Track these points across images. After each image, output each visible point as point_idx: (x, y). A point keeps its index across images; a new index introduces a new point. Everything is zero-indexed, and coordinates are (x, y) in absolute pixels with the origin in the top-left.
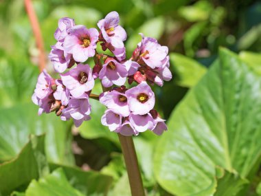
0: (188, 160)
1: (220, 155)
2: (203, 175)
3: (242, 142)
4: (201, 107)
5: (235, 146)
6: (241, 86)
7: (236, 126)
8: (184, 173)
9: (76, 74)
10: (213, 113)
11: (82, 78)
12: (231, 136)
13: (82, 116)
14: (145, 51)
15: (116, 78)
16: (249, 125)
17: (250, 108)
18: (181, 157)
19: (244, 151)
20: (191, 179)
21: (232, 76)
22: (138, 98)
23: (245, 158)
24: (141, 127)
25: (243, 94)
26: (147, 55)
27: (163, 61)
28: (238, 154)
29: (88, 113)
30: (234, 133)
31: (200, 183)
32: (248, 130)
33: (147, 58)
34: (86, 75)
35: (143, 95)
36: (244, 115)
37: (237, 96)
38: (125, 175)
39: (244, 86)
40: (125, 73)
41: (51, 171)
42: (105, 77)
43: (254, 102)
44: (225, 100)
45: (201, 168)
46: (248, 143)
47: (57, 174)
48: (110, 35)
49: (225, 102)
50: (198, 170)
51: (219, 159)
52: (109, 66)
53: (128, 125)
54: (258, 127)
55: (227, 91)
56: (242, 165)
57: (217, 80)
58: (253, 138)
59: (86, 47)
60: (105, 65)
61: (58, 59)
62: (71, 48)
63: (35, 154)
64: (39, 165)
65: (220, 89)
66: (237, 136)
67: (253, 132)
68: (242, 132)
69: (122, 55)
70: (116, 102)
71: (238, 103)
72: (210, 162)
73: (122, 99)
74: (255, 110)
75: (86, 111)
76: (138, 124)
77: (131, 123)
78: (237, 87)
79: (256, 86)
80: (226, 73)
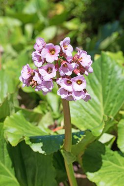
0: (82, 108)
1: (99, 106)
2: (89, 116)
3: (111, 100)
4: (90, 81)
5: (106, 102)
6: (112, 72)
7: (108, 92)
8: (79, 114)
9: (46, 68)
10: (96, 84)
11: (49, 70)
12: (105, 97)
13: (48, 90)
14: (80, 58)
15: (67, 71)
16: (115, 92)
17: (116, 83)
18: (79, 106)
19: (111, 105)
20: (83, 117)
21: (107, 66)
22: (77, 82)
23: (112, 108)
24: (77, 97)
25: (113, 76)
26: (81, 60)
27: (89, 63)
28: (108, 106)
29: (51, 89)
30: (107, 95)
31: (87, 120)
32: (114, 94)
33: (81, 61)
34: (52, 69)
35: (79, 81)
36: (112, 86)
37: (109, 77)
38: (63, 117)
39: (113, 72)
40: (72, 69)
41: (16, 112)
42: (62, 71)
43: (118, 80)
44: (102, 78)
45: (88, 112)
46: (113, 101)
47: (18, 113)
48: (65, 49)
49: (103, 79)
50: (86, 113)
51: (98, 108)
52: (64, 65)
53: (71, 96)
54: (119, 93)
55: (104, 74)
56: (110, 112)
57: (99, 67)
58: (116, 99)
59: (53, 54)
60: (62, 65)
61: (37, 60)
62: (45, 55)
63: (9, 103)
64: (10, 109)
65: (100, 73)
66: (108, 97)
67: (116, 95)
68: (110, 95)
69: (71, 60)
70: (65, 84)
71: (110, 80)
72: (93, 109)
73: (69, 82)
74: (118, 84)
75: (50, 87)
76: (76, 95)
77: (73, 95)
78: (110, 72)
79: (119, 72)
80: (105, 65)
